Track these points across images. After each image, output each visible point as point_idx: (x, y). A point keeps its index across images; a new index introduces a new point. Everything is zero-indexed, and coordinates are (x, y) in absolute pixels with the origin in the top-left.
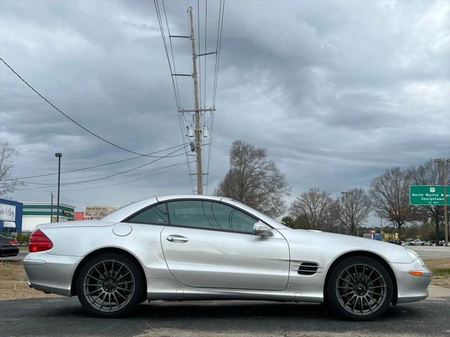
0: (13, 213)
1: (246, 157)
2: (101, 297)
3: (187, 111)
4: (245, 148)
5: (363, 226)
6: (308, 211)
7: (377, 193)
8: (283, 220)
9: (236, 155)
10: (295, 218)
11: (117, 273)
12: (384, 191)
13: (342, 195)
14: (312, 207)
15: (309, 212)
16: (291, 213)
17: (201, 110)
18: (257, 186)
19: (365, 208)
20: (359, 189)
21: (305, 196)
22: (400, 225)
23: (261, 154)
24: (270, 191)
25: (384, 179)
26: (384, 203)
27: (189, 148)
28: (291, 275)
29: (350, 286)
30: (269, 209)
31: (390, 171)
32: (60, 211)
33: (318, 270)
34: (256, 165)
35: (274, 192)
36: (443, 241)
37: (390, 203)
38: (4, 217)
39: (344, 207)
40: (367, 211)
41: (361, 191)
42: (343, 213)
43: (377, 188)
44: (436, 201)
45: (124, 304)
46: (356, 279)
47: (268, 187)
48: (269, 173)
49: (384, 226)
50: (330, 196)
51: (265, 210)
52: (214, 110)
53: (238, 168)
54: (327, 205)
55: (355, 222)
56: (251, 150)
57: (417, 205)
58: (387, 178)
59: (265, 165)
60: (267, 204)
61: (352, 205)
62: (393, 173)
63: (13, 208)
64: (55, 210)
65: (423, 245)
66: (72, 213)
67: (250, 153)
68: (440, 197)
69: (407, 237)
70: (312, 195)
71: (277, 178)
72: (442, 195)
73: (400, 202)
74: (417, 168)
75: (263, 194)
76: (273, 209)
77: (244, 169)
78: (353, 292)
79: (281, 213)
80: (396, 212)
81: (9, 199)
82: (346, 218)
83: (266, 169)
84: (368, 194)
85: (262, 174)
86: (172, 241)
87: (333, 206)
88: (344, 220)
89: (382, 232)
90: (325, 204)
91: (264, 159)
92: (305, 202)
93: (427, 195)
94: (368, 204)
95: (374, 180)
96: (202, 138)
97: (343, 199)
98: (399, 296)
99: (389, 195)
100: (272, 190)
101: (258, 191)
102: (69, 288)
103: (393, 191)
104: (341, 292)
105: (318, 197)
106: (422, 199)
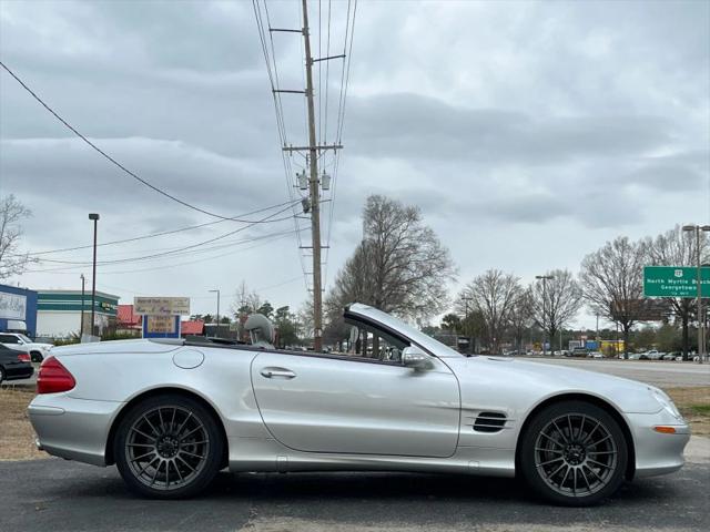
0: (21, 307)
1: (388, 220)
2: (154, 465)
3: (296, 149)
4: (386, 207)
5: (568, 329)
6: (484, 305)
7: (592, 278)
8: (444, 320)
9: (373, 218)
10: (463, 316)
11: (180, 427)
12: (603, 275)
13: (537, 280)
14: (490, 299)
15: (486, 307)
16: (457, 308)
17: (320, 148)
18: (405, 267)
19: (573, 300)
20: (563, 271)
21: (479, 282)
22: (627, 328)
23: (411, 216)
24: (424, 275)
25: (603, 256)
26: (602, 293)
27: (300, 208)
28: (462, 432)
29: (558, 448)
30: (423, 303)
31: (612, 243)
32: (97, 303)
33: (506, 425)
34: (403, 233)
35: (431, 275)
36: (694, 353)
37: (612, 293)
38: (8, 313)
39: (540, 300)
40: (575, 306)
41: (566, 275)
42: (538, 309)
43: (592, 271)
44: (685, 291)
45: (190, 479)
46: (569, 438)
47: (422, 267)
48: (424, 247)
49: (601, 328)
50: (519, 283)
51: (417, 304)
52: (341, 147)
53: (375, 238)
54: (514, 297)
55: (557, 322)
56: (395, 210)
57: (653, 298)
58: (607, 255)
59: (418, 234)
60: (419, 295)
61: (552, 296)
62: (617, 247)
63: (23, 300)
64: (89, 302)
65: (661, 359)
66: (114, 307)
67: (394, 215)
68: (690, 284)
69: (637, 346)
70: (490, 280)
71: (437, 255)
72: (694, 282)
73: (628, 292)
74: (654, 240)
75: (414, 280)
76: (430, 302)
77: (385, 241)
78: (562, 458)
79: (441, 308)
80: (620, 308)
81: (15, 285)
82: (543, 317)
83: (419, 239)
84: (578, 280)
85: (414, 247)
86: (269, 376)
87: (523, 298)
88: (540, 320)
89: (598, 339)
90: (511, 295)
91: (416, 225)
92: (479, 292)
93: (670, 281)
94: (577, 293)
95: (588, 257)
96: (321, 191)
97: (539, 286)
98: (637, 467)
99: (610, 281)
100: (429, 273)
101: (406, 275)
102: (103, 453)
103: (617, 274)
104: (543, 457)
105: (500, 283)
106: (663, 287)
